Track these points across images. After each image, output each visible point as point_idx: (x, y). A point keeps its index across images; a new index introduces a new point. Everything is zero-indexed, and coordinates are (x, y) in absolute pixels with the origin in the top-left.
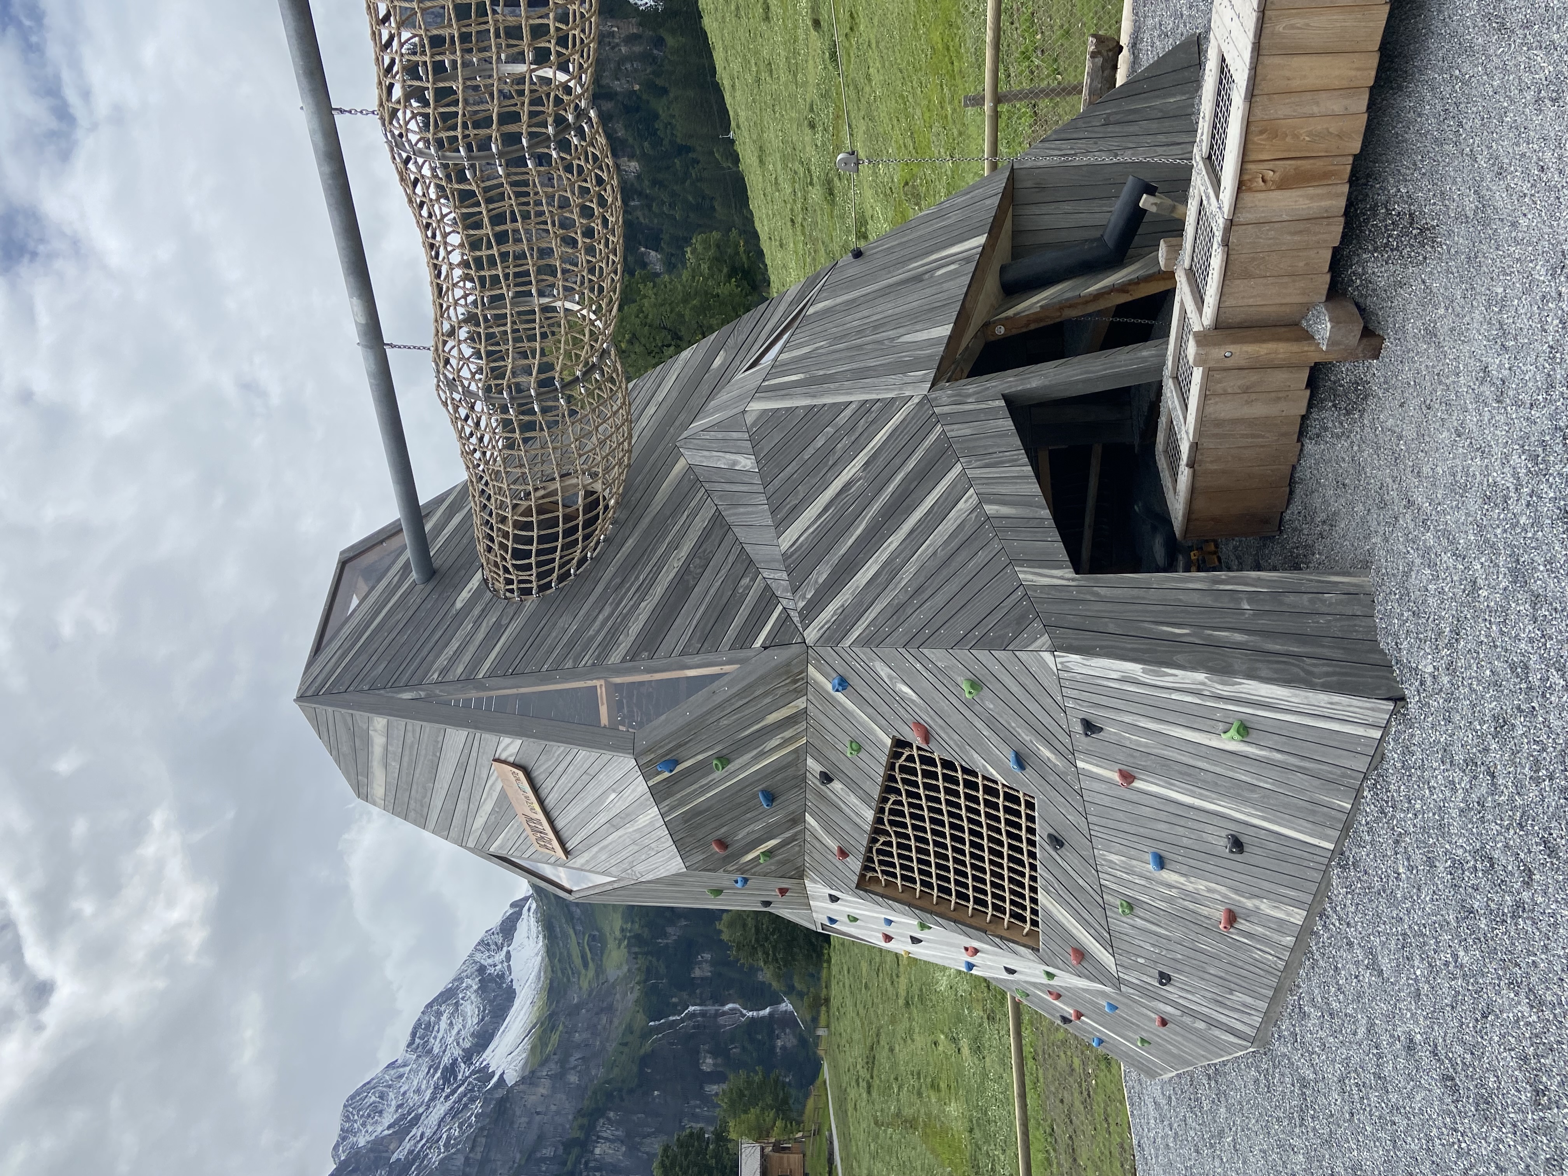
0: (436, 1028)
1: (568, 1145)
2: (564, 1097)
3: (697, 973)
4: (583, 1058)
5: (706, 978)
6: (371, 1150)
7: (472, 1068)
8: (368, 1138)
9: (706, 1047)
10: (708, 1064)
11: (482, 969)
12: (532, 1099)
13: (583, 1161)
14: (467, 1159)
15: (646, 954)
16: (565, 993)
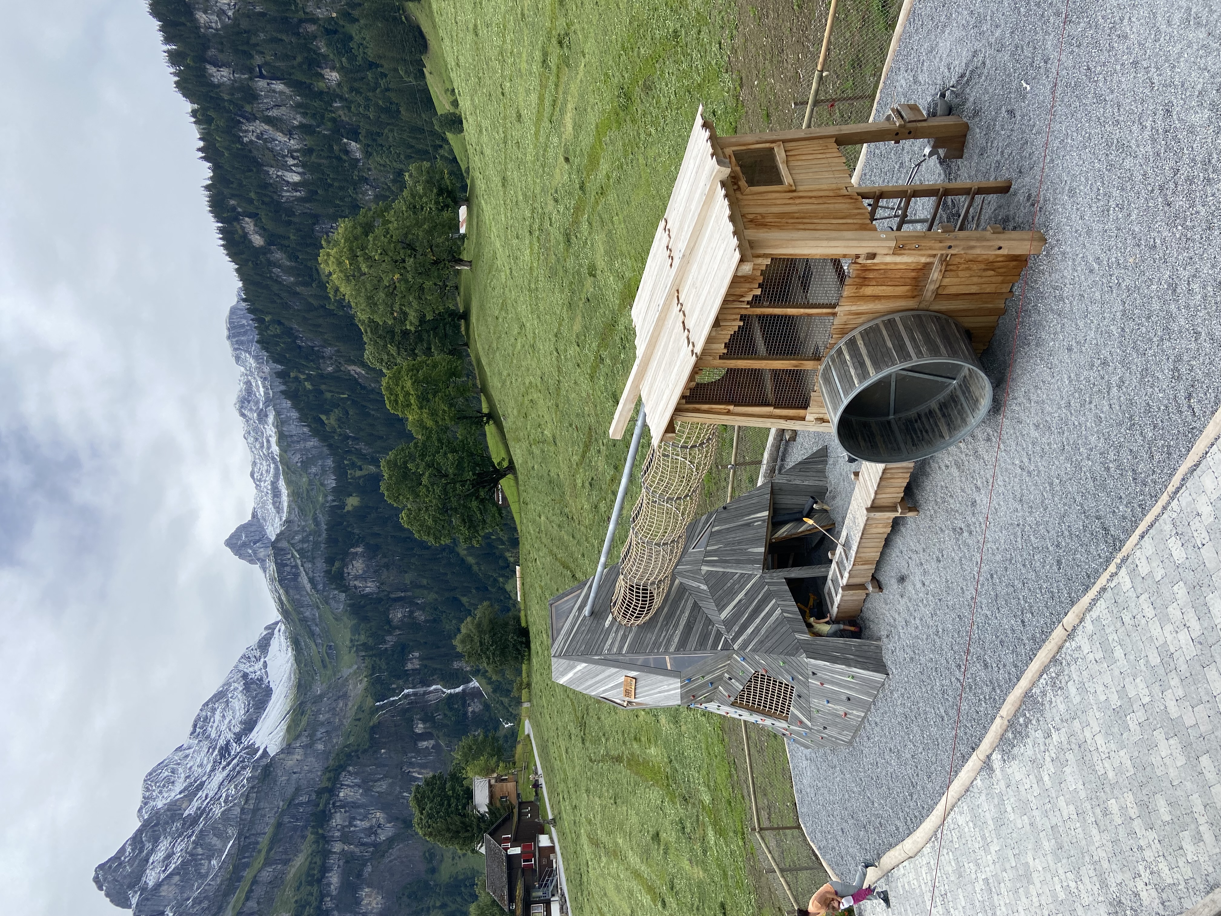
0: (212, 720)
1: (320, 793)
2: (314, 760)
3: (409, 666)
4: (327, 732)
5: (416, 670)
6: (168, 810)
7: (242, 746)
8: (164, 802)
9: (418, 717)
10: (420, 728)
11: (245, 676)
12: (289, 763)
13: (331, 802)
14: (242, 809)
15: (371, 656)
16: (311, 688)
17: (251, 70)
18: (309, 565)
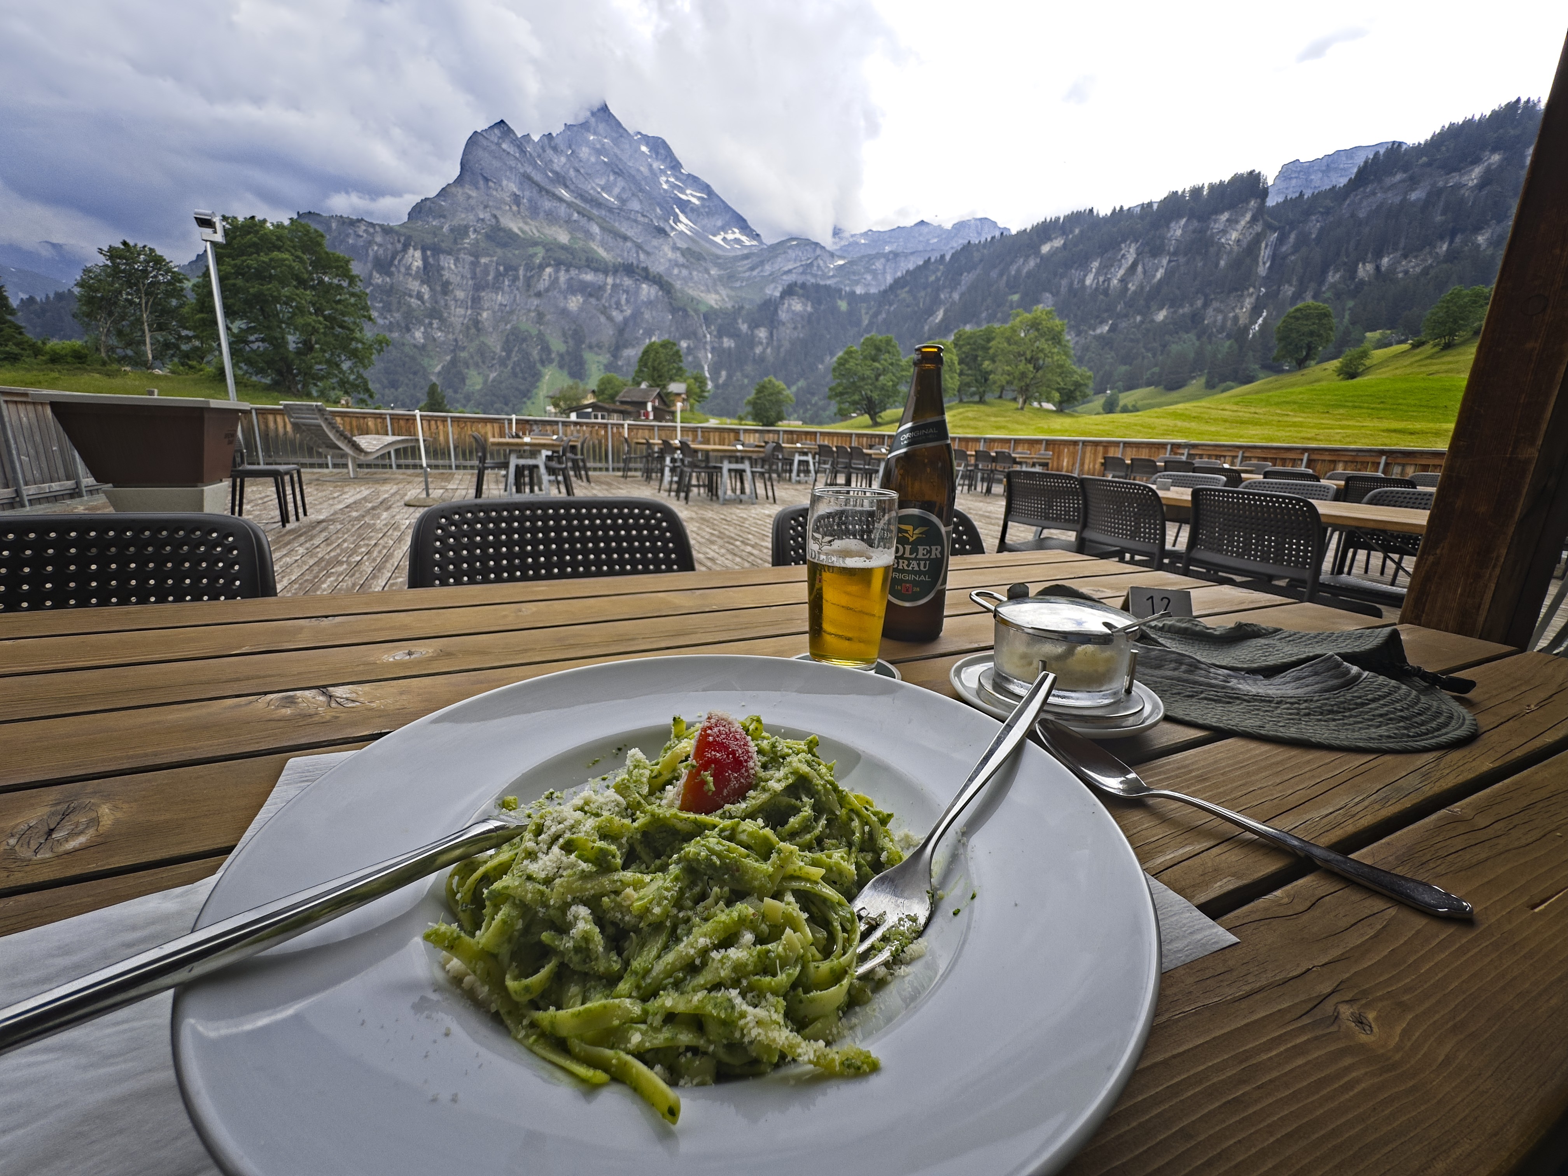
0: (696, 189)
2: (667, 266)
4: (685, 277)
5: (722, 345)
13: (639, 278)
15: (734, 312)
17: (1175, 253)
18: (801, 269)
